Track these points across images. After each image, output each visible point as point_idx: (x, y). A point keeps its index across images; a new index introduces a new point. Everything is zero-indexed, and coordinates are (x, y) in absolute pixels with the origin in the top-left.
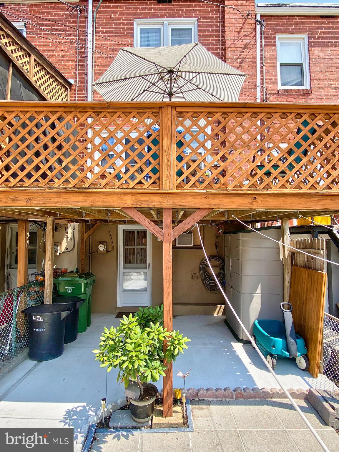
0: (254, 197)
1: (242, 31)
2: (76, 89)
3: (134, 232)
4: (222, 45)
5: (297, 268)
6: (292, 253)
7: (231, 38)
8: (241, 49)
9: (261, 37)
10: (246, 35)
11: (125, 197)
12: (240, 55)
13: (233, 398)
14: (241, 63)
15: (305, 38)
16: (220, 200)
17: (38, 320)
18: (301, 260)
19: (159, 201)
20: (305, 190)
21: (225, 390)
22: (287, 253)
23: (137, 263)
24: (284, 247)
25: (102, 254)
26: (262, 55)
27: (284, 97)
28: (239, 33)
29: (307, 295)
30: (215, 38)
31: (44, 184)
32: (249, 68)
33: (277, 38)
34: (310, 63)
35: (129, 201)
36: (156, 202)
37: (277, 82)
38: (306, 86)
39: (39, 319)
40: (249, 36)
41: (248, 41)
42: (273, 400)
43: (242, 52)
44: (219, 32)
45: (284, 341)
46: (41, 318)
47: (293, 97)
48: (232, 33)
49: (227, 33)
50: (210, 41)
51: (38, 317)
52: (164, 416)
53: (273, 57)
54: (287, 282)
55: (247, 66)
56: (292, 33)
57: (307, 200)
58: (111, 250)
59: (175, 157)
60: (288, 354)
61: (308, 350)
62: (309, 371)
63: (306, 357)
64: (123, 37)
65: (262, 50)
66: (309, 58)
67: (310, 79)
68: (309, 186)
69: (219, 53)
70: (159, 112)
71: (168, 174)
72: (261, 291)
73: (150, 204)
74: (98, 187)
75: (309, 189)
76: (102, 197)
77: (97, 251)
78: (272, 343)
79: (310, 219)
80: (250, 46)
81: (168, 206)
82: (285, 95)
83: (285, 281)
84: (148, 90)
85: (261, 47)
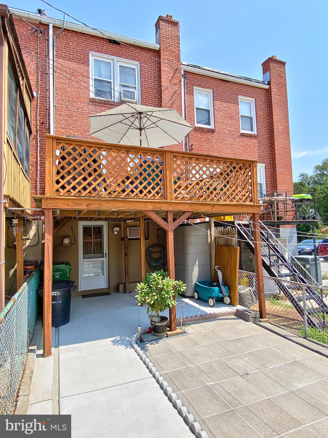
0: (214, 205)
1: (173, 80)
2: (37, 101)
3: (91, 227)
4: (158, 87)
5: (219, 247)
6: (215, 238)
7: (165, 84)
8: (172, 94)
9: (184, 86)
10: (175, 84)
11: (148, 204)
12: (172, 98)
13: (200, 320)
14: (172, 104)
15: (211, 92)
16: (198, 207)
17: (55, 295)
18: (221, 242)
19: (166, 207)
20: (234, 203)
21: (196, 316)
22: (213, 238)
23: (94, 253)
24: (211, 234)
25: (66, 246)
26: (185, 100)
27: (198, 132)
28: (171, 82)
29: (227, 261)
30: (153, 81)
31: (95, 195)
32: (178, 108)
33: (194, 89)
34: (214, 111)
35: (150, 207)
36: (165, 207)
37: (194, 120)
38: (212, 127)
39: (57, 294)
40: (178, 85)
41: (177, 88)
42: (220, 318)
43: (172, 96)
44: (156, 77)
45: (219, 288)
46: (58, 293)
47: (205, 133)
48: (166, 80)
49: (163, 79)
50: (150, 82)
51: (56, 292)
52: (173, 330)
53: (192, 102)
54: (213, 256)
55: (176, 107)
56: (203, 87)
57: (236, 208)
58: (74, 243)
59: (173, 181)
60: (222, 295)
61: (230, 293)
62: (231, 304)
63: (230, 297)
64: (80, 64)
65: (185, 96)
66: (214, 107)
67: (214, 122)
68: (236, 201)
69: (156, 93)
70: (163, 154)
71: (170, 191)
72: (198, 264)
73: (162, 208)
74: (130, 198)
75: (236, 202)
76: (135, 204)
77: (62, 244)
78: (212, 291)
79: (222, 217)
80: (178, 93)
81: (171, 210)
82: (200, 131)
83: (212, 256)
84: (121, 122)
85: (185, 94)
